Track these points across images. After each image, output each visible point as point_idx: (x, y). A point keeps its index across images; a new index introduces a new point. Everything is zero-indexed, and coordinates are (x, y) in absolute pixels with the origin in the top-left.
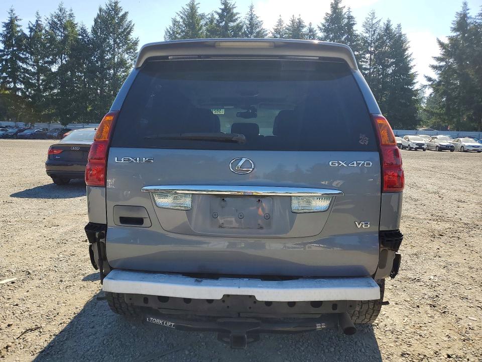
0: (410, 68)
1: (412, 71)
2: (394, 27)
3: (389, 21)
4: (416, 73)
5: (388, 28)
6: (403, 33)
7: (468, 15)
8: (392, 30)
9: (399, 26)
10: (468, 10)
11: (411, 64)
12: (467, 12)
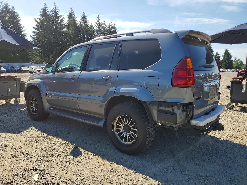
0: (22, 31)
1: (23, 33)
2: (10, 7)
3: (7, 4)
4: (26, 34)
5: (7, 7)
6: (16, 12)
7: (47, 10)
8: (9, 8)
9: (13, 7)
10: (47, 7)
11: (23, 29)
12: (47, 8)
